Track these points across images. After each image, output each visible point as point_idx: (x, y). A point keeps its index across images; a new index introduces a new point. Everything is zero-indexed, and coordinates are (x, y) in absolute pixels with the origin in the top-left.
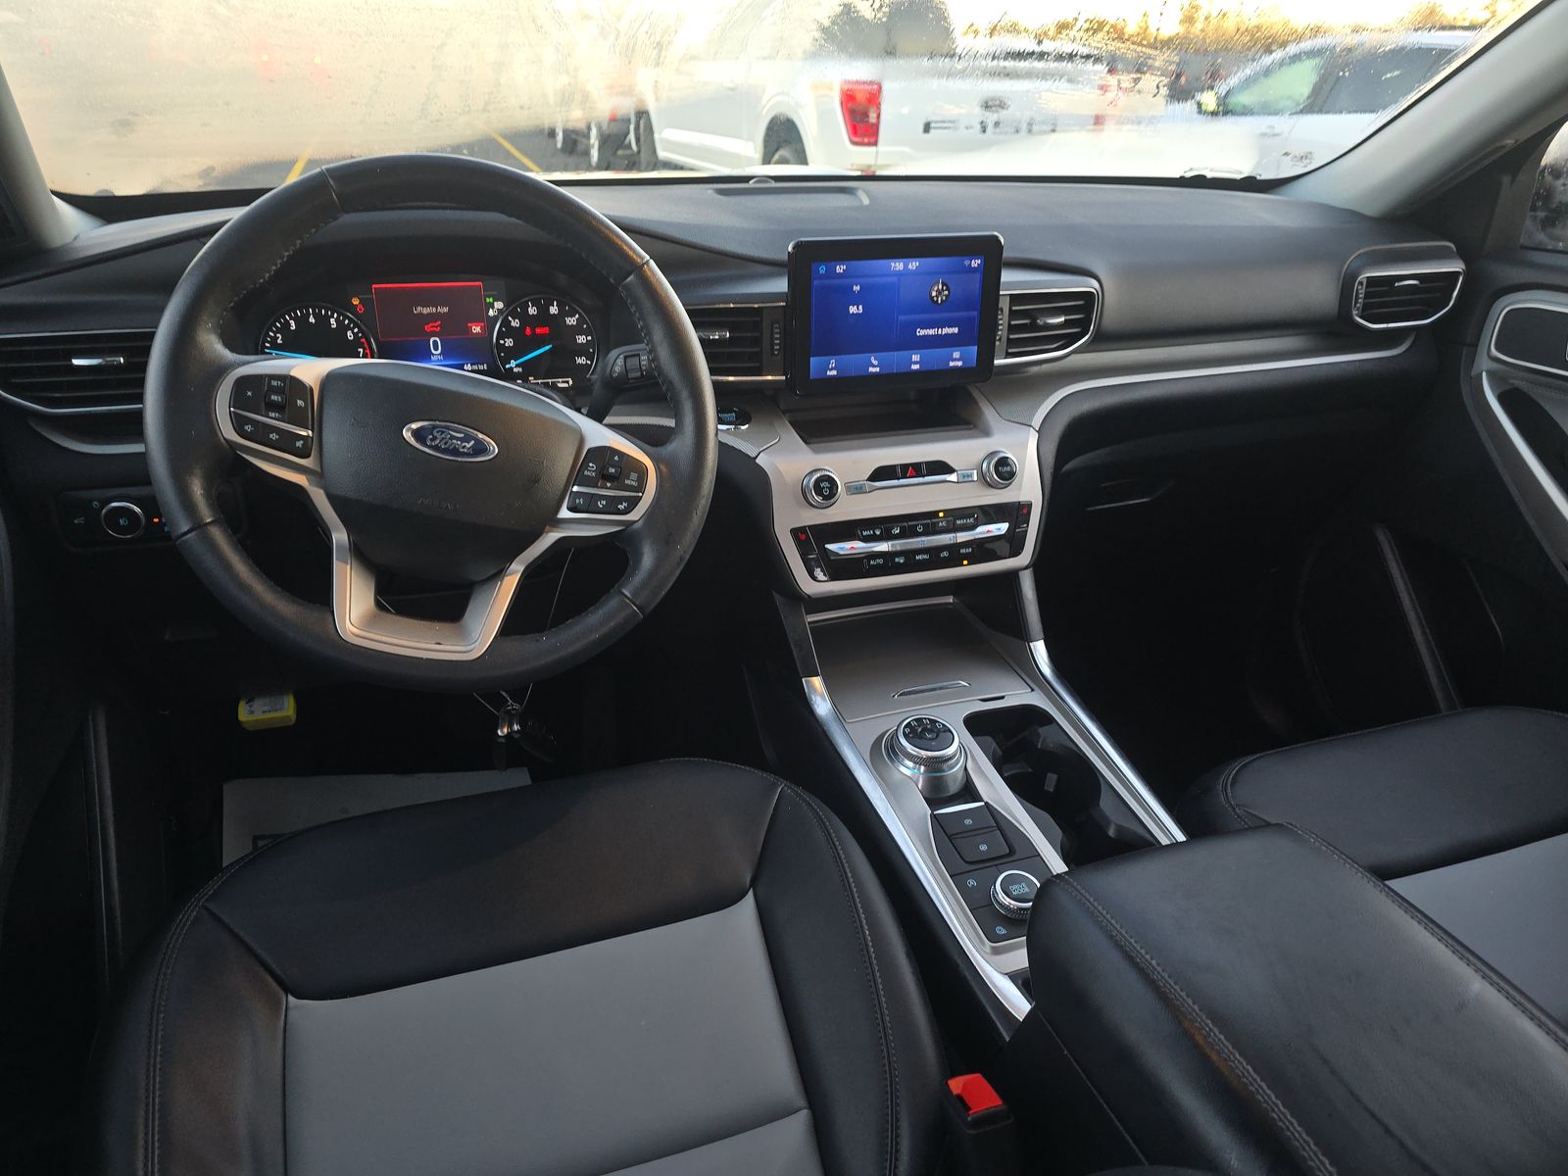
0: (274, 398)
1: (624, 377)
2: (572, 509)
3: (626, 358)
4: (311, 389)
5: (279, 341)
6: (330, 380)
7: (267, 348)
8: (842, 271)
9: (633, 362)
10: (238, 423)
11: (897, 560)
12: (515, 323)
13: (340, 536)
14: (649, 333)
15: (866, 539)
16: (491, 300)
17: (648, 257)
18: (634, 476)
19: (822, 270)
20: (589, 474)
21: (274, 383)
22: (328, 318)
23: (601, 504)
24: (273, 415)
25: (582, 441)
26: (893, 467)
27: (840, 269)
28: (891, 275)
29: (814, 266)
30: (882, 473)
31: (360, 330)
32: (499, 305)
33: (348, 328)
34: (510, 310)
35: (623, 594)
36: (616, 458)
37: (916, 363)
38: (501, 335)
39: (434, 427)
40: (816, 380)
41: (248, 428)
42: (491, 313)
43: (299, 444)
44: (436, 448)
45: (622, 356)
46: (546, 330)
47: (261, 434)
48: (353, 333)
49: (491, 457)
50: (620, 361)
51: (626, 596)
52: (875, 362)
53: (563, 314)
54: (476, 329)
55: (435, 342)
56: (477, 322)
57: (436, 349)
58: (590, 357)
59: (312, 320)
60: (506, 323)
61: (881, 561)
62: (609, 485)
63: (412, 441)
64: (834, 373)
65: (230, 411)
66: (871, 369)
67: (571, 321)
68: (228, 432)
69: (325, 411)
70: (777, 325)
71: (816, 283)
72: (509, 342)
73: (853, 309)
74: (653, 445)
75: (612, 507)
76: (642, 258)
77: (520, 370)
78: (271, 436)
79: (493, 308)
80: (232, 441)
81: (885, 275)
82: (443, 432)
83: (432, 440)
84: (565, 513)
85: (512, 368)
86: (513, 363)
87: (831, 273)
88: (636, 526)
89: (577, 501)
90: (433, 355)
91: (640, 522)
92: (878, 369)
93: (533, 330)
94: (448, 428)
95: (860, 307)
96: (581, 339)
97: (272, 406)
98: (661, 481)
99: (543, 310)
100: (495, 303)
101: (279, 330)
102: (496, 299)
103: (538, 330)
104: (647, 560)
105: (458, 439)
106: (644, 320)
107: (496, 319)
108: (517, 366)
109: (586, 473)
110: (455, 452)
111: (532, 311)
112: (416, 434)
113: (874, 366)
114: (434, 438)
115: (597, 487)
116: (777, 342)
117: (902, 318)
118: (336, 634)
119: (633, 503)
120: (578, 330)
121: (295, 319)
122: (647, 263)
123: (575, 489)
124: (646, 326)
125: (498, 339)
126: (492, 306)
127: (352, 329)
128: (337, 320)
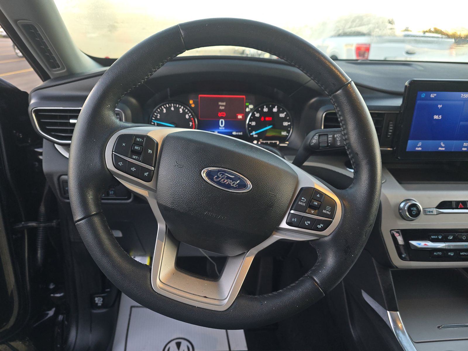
0: (136, 148)
1: (317, 146)
2: (288, 223)
3: (319, 136)
4: (157, 144)
5: (158, 117)
6: (168, 139)
7: (153, 120)
8: (433, 97)
9: (323, 138)
10: (116, 160)
11: (449, 254)
12: (257, 115)
13: (161, 226)
14: (346, 124)
15: (433, 241)
16: (248, 104)
17: (351, 80)
18: (329, 208)
19: (423, 95)
20: (301, 204)
21: (138, 139)
22: (179, 108)
23: (307, 223)
24: (134, 157)
25: (297, 183)
26: (451, 202)
27: (432, 96)
28: (460, 100)
29: (419, 93)
30: (444, 205)
31: (192, 115)
32: (251, 107)
33: (187, 113)
34: (255, 110)
35: (315, 280)
36: (318, 196)
37: (465, 147)
38: (251, 120)
39: (219, 171)
40: (408, 152)
41: (120, 164)
42: (247, 110)
43: (146, 174)
44: (219, 183)
45: (317, 135)
46: (271, 119)
47: (126, 168)
48: (188, 116)
49: (248, 190)
50: (316, 137)
51: (316, 282)
52: (443, 145)
53: (279, 112)
54: (240, 117)
55: (222, 122)
56: (240, 113)
57: (222, 124)
58: (288, 132)
59: (172, 109)
60: (253, 115)
61: (440, 253)
62: (313, 212)
63: (206, 179)
64: (420, 149)
65: (113, 153)
66: (440, 149)
67: (282, 115)
68: (110, 165)
69: (162, 156)
70: (391, 123)
71: (419, 102)
72: (254, 123)
73: (436, 117)
74: (338, 188)
75: (314, 225)
76: (347, 80)
77: (256, 136)
78: (132, 169)
80: (111, 170)
81: (457, 100)
82: (223, 174)
83: (216, 178)
84: (284, 225)
85: (253, 135)
86: (254, 133)
87: (428, 98)
88: (326, 239)
89: (293, 220)
90: (221, 127)
91: (330, 237)
92: (444, 149)
93: (265, 118)
94: (225, 172)
95: (440, 116)
96: (286, 124)
97: (134, 152)
98: (345, 213)
99: (270, 110)
101: (159, 113)
102: (250, 104)
103: (267, 119)
104: (330, 261)
105: (230, 178)
106: (344, 116)
107: (249, 113)
108: (256, 134)
109: (300, 203)
110: (229, 186)
111: (265, 110)
112: (209, 174)
113: (442, 147)
114: (218, 177)
115: (305, 212)
116: (391, 131)
117: (462, 123)
118: (151, 288)
119: (327, 224)
120: (284, 119)
121: (166, 108)
122: (350, 83)
123: (292, 212)
124: (344, 120)
125: (249, 122)
126: (248, 106)
127: (188, 114)
128: (183, 110)
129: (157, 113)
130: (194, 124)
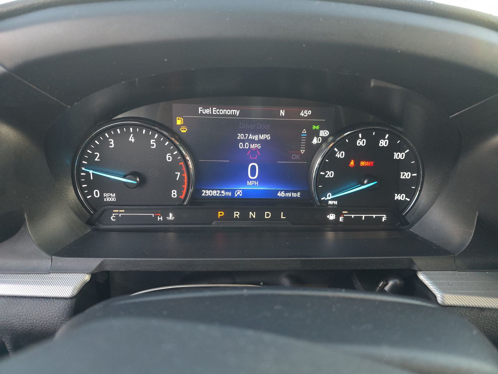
5: (97, 159)
7: (84, 165)
12: (340, 155)
16: (317, 127)
22: (148, 138)
31: (180, 153)
32: (324, 133)
33: (167, 150)
34: (336, 141)
38: (323, 167)
42: (315, 141)
46: (371, 163)
48: (172, 155)
53: (393, 147)
55: (253, 168)
57: (253, 174)
58: (411, 194)
59: (132, 139)
60: (331, 154)
72: (330, 174)
77: (336, 203)
79: (318, 136)
85: (327, 201)
86: (329, 196)
90: (250, 180)
93: (357, 163)
96: (406, 175)
99: (373, 142)
100: (321, 132)
101: (97, 148)
103: (363, 163)
107: (319, 148)
108: (333, 199)
111: (361, 143)
120: (404, 165)
121: (115, 137)
125: (319, 170)
126: (317, 134)
127: (172, 152)
128: (157, 141)
129: (93, 150)
130: (185, 175)
